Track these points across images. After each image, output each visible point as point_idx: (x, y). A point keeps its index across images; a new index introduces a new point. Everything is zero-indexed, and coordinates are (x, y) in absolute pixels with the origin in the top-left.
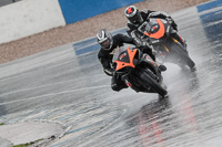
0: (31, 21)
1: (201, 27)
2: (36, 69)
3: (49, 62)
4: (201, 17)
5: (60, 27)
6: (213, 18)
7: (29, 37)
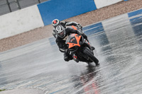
0: (22, 24)
1: (131, 27)
2: (26, 54)
3: (34, 50)
4: (131, 20)
5: (41, 28)
6: (138, 21)
7: (21, 34)
